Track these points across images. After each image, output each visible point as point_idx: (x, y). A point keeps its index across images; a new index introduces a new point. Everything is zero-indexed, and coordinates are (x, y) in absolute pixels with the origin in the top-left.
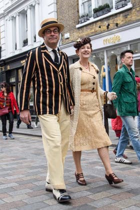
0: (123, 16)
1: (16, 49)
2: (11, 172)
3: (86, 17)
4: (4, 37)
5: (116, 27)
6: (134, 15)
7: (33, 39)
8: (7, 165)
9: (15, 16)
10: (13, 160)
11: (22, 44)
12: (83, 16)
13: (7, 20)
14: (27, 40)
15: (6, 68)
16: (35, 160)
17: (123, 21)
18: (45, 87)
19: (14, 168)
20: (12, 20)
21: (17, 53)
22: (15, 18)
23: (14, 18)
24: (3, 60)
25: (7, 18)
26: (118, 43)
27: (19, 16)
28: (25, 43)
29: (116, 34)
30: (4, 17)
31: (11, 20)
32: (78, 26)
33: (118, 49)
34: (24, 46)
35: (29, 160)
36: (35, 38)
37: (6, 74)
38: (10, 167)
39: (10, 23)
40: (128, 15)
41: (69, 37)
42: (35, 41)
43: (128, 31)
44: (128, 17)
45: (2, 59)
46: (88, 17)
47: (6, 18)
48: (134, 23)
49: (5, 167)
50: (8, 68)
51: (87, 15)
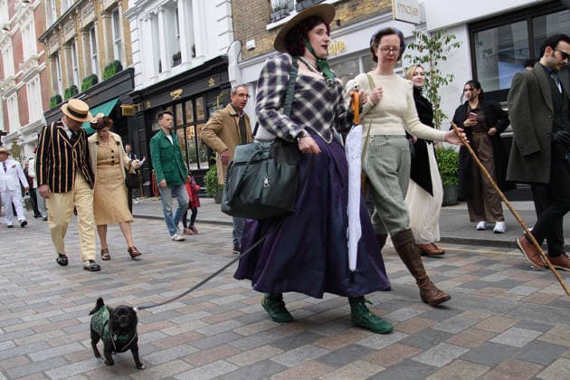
0: (349, 7)
1: (160, 71)
2: (170, 285)
3: (283, 11)
4: (139, 51)
5: (337, 27)
6: (369, 4)
7: (191, 53)
8: (159, 273)
9: (155, 12)
10: (170, 264)
11: (171, 61)
12: (278, 9)
13: (141, 20)
14: (180, 53)
15: (144, 106)
16: (208, 262)
17: (348, 15)
18: (58, 164)
19: (174, 278)
20: (151, 19)
21: (163, 77)
22: (157, 16)
23: (154, 16)
24: (138, 92)
25: (142, 15)
26: (340, 55)
27: (163, 11)
28: (177, 59)
29: (336, 39)
30: (137, 14)
31: (149, 21)
32: (269, 27)
33: (339, 66)
34: (175, 65)
35: (196, 263)
36: (194, 50)
37: (145, 117)
38: (166, 276)
39: (148, 25)
40: (358, 4)
41: (254, 46)
42: (194, 56)
43: (354, 34)
44: (358, 8)
45: (136, 90)
46: (287, 11)
47: (140, 17)
48: (370, 18)
49: (158, 277)
50: (149, 105)
51: (286, 7)
